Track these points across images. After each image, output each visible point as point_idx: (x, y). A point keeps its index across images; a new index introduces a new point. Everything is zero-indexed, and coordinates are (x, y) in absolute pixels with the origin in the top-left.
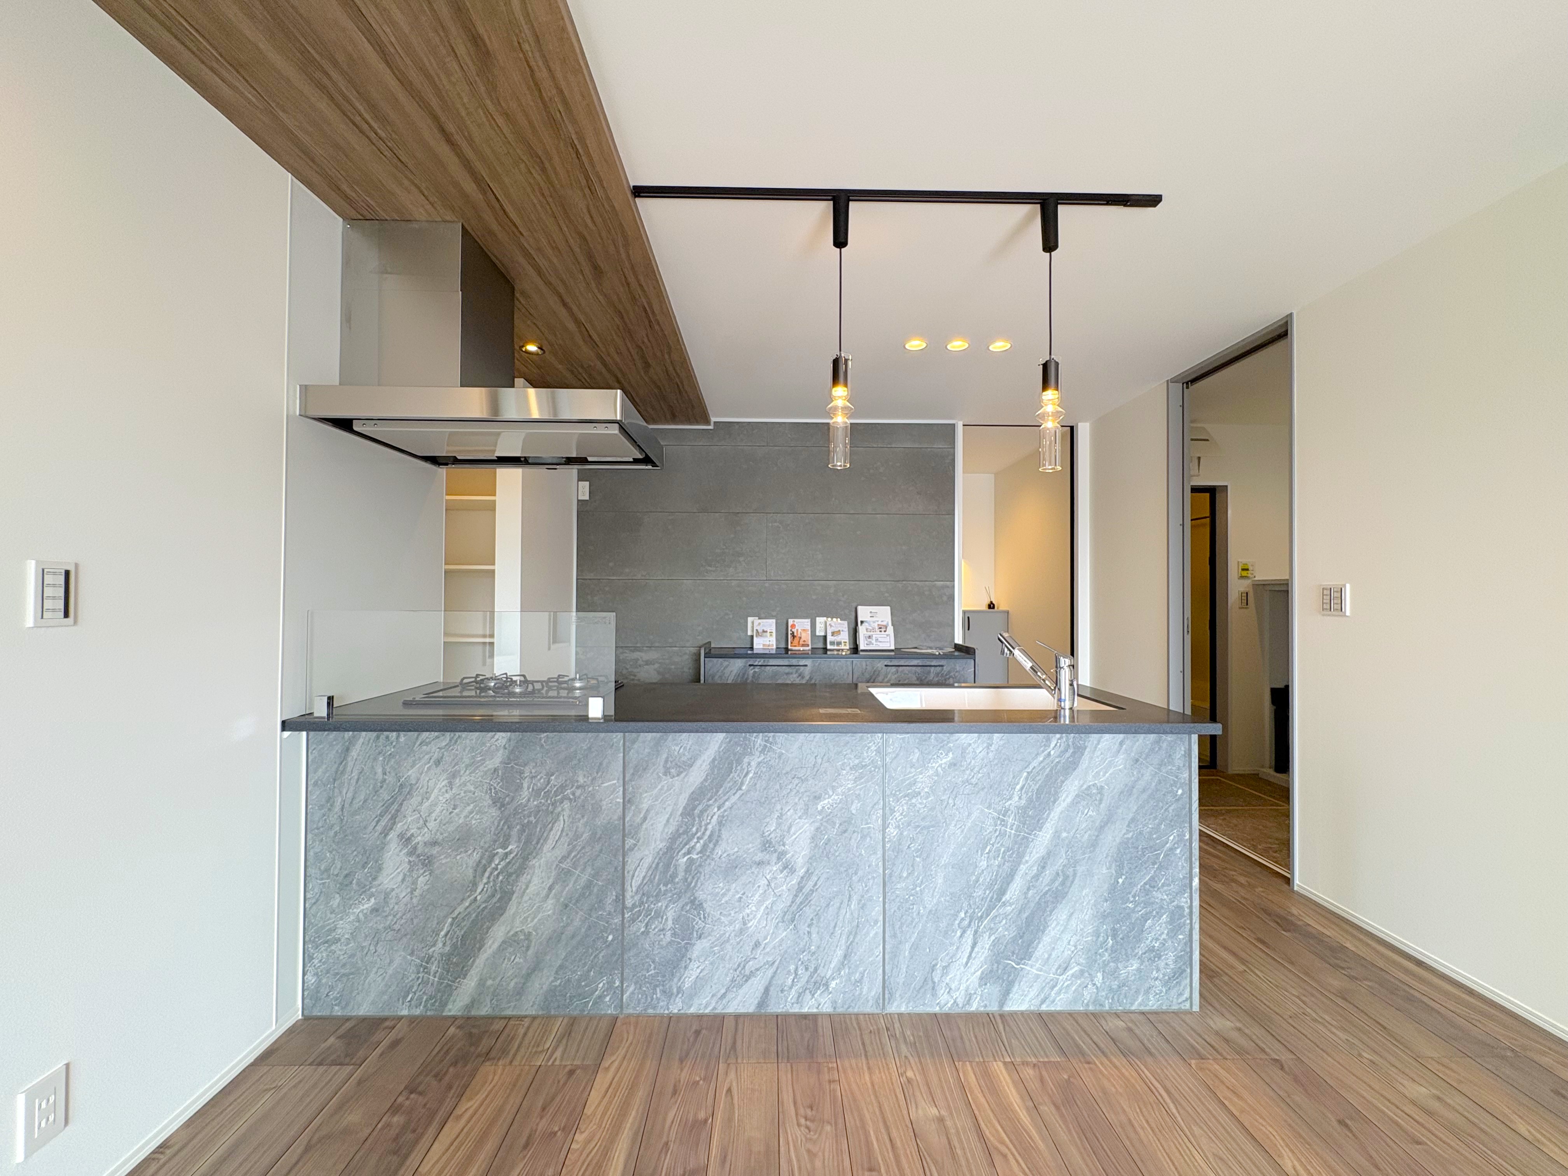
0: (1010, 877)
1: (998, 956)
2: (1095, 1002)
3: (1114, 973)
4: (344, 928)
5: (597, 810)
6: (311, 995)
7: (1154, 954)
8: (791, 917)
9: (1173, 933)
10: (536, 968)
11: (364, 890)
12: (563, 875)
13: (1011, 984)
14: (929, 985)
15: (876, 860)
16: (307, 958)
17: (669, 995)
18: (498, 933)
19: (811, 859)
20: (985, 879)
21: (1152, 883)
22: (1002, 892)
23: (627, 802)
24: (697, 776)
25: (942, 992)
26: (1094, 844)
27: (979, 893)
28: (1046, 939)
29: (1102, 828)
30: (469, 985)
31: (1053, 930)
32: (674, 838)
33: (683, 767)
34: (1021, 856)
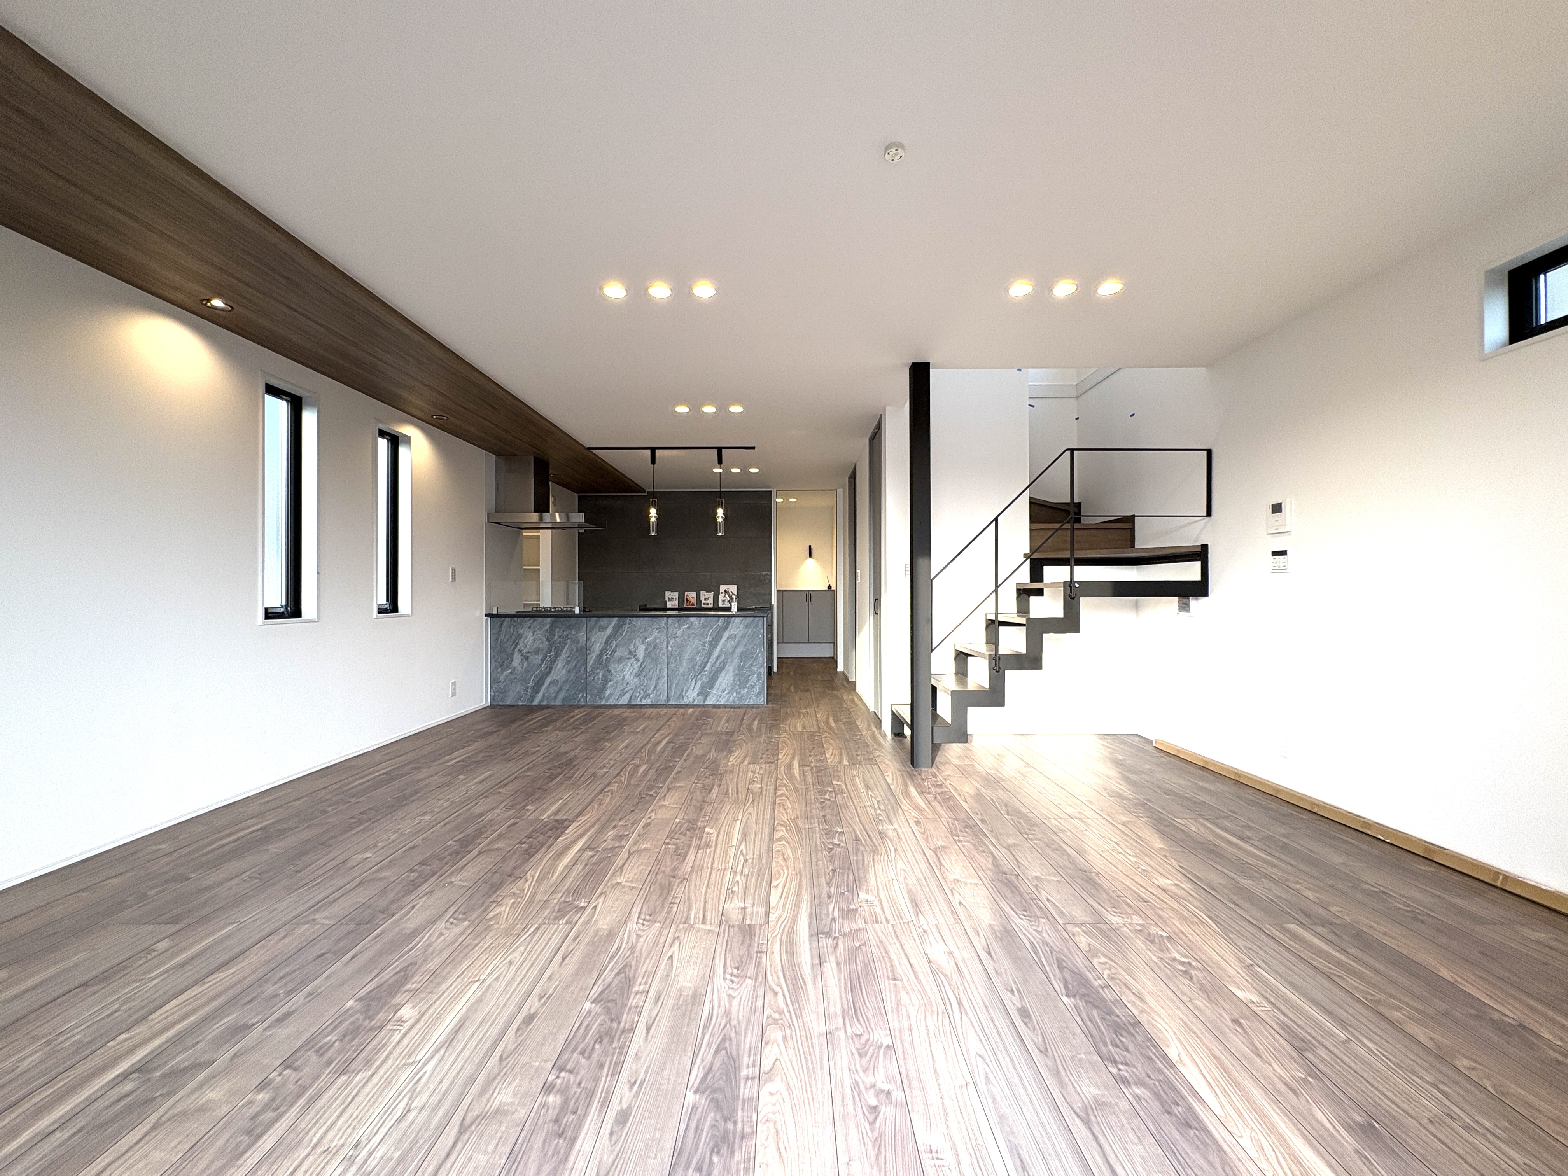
0: (707, 662)
1: (703, 687)
2: (734, 701)
3: (739, 693)
4: (502, 678)
5: (578, 642)
6: (493, 698)
7: (752, 687)
8: (638, 675)
9: (758, 681)
10: (560, 690)
11: (508, 667)
12: (568, 662)
13: (707, 696)
14: (681, 696)
15: (665, 657)
16: (491, 687)
17: (601, 698)
18: (548, 680)
19: (644, 657)
20: (699, 663)
21: (751, 665)
22: (704, 667)
23: (587, 639)
24: (609, 631)
25: (685, 698)
26: (733, 652)
27: (697, 668)
28: (718, 682)
29: (735, 647)
30: (540, 695)
31: (720, 680)
32: (601, 651)
33: (604, 629)
34: (710, 657)
